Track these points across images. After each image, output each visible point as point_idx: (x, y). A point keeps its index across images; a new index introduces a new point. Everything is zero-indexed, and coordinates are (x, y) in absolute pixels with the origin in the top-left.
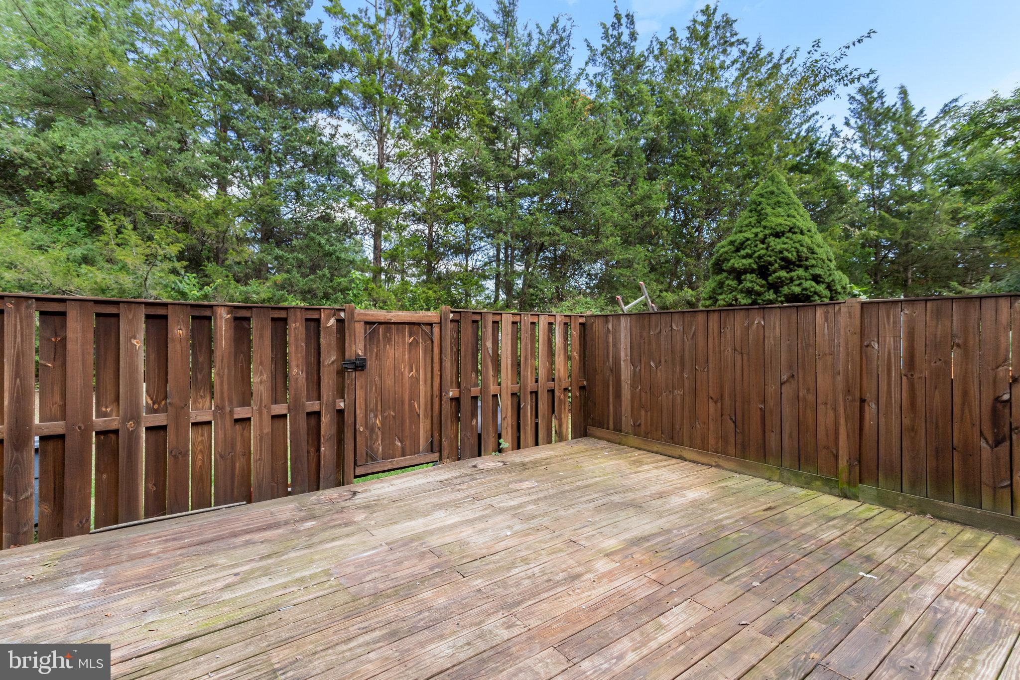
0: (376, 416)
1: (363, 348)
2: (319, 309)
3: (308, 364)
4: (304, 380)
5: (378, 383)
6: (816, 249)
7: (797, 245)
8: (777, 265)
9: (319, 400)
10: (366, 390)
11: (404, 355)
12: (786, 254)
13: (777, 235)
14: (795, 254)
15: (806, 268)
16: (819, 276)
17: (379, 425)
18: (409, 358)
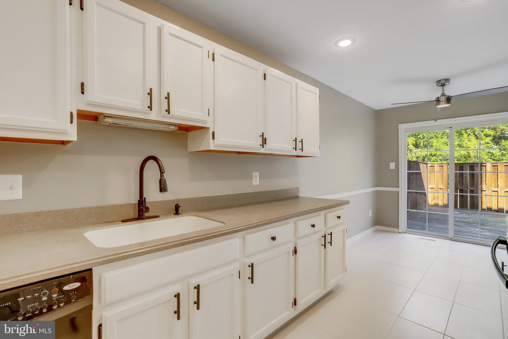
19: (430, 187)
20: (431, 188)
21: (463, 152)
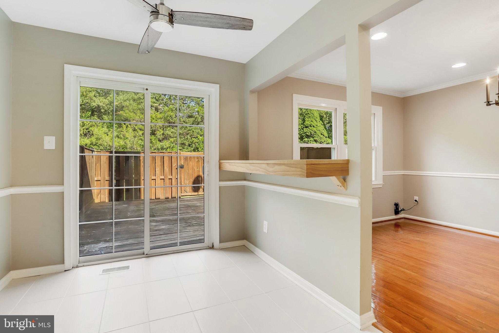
0: (187, 181)
1: (183, 162)
2: (172, 152)
3: (169, 166)
4: (168, 170)
5: (188, 172)
6: (317, 132)
7: (311, 131)
8: (305, 137)
9: (172, 176)
10: (184, 174)
11: (195, 164)
12: (307, 133)
13: (306, 127)
14: (310, 133)
15: (313, 137)
16: (316, 140)
17: (188, 183)
18: (197, 165)
19: (96, 179)
20: (96, 181)
21: (122, 143)
